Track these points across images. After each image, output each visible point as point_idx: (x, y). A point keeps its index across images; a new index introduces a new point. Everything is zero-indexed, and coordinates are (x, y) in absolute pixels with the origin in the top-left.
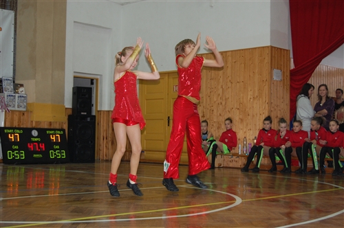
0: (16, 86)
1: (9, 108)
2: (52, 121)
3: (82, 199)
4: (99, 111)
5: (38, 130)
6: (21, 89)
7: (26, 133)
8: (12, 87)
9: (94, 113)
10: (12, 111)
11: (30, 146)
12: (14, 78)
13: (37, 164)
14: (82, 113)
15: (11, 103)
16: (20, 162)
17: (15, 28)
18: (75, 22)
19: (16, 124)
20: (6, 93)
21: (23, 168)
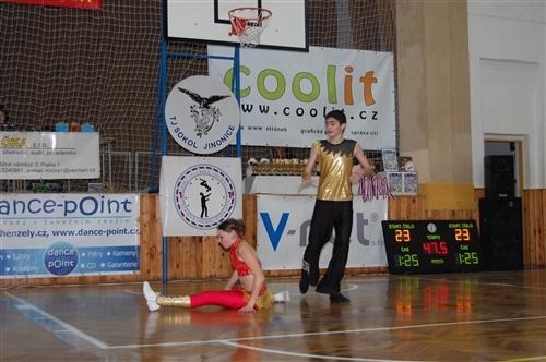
0: (402, 161)
1: (393, 194)
2: (456, 208)
3: (518, 328)
4: (525, 191)
5: (436, 222)
6: (409, 164)
7: (419, 227)
8: (396, 162)
9: (518, 195)
10: (398, 197)
11: (427, 248)
12: (397, 149)
13: (437, 273)
14: (501, 195)
15: (395, 186)
16: (412, 271)
17: (396, 76)
18: (481, 59)
19: (404, 216)
20: (388, 172)
21: (417, 279)
